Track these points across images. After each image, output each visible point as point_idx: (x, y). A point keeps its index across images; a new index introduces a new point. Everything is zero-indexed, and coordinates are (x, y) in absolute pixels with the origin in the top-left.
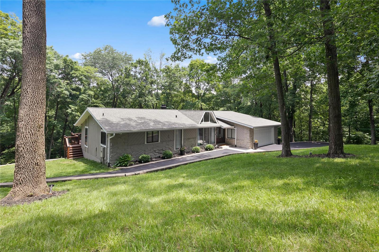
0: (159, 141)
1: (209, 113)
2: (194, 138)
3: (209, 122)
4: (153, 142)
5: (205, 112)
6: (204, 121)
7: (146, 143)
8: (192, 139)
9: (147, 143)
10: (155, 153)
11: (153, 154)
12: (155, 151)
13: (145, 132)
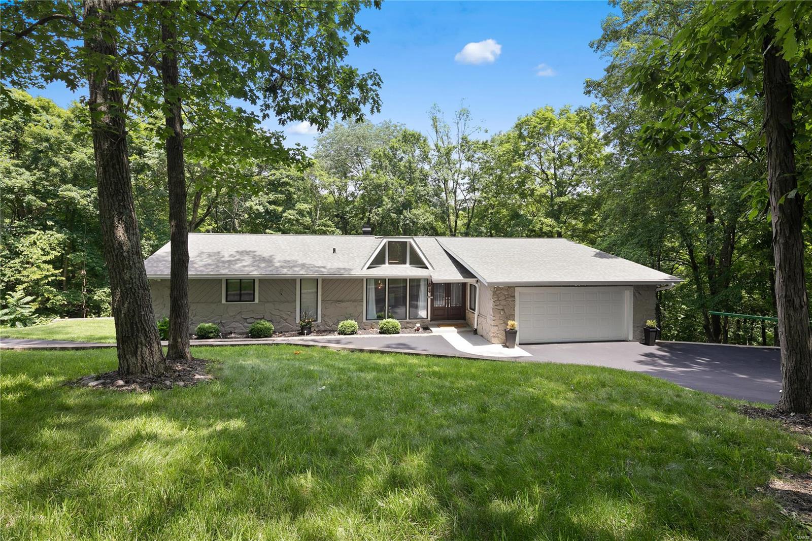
0: (257, 301)
1: (406, 242)
2: (355, 301)
3: (408, 265)
4: (240, 301)
5: (385, 241)
6: (390, 263)
7: (224, 301)
8: (348, 303)
9: (227, 301)
10: (246, 324)
11: (241, 325)
12: (246, 319)
13: (221, 280)
